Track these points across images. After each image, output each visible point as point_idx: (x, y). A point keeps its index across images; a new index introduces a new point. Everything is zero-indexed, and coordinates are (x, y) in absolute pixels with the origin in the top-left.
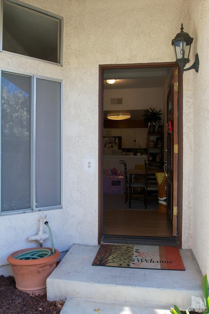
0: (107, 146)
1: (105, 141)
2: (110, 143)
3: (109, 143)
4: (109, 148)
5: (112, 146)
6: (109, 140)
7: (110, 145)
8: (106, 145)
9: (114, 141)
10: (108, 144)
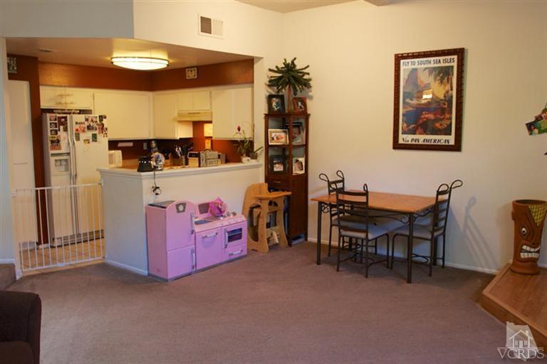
0: (83, 136)
1: (77, 123)
2: (89, 128)
3: (86, 130)
4: (87, 141)
5: (94, 137)
6: (87, 120)
7: (89, 134)
8: (79, 134)
9: (98, 122)
10: (84, 131)
